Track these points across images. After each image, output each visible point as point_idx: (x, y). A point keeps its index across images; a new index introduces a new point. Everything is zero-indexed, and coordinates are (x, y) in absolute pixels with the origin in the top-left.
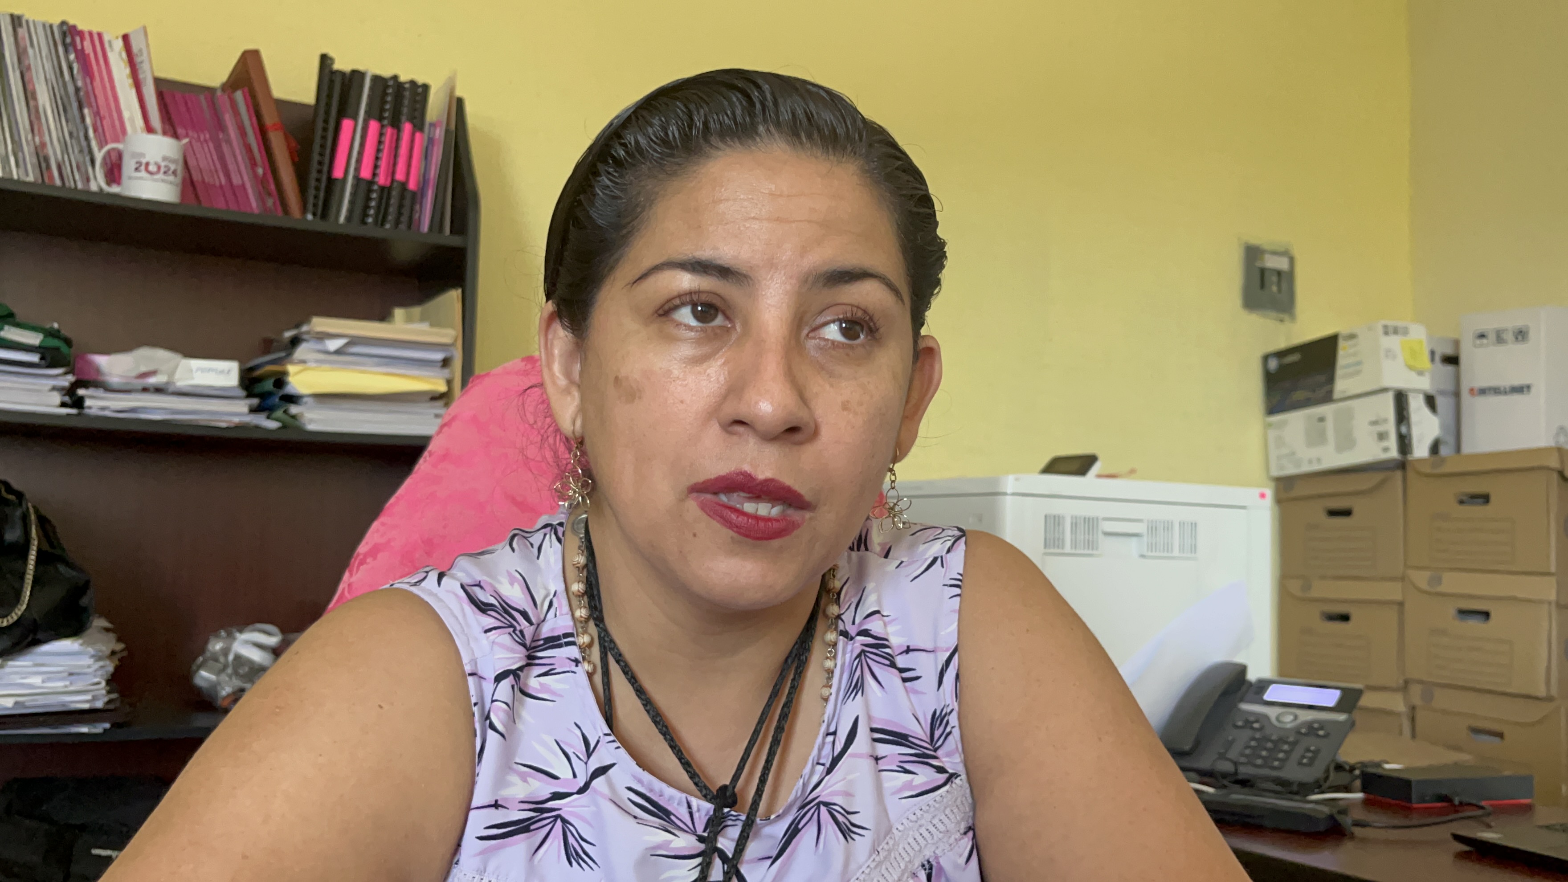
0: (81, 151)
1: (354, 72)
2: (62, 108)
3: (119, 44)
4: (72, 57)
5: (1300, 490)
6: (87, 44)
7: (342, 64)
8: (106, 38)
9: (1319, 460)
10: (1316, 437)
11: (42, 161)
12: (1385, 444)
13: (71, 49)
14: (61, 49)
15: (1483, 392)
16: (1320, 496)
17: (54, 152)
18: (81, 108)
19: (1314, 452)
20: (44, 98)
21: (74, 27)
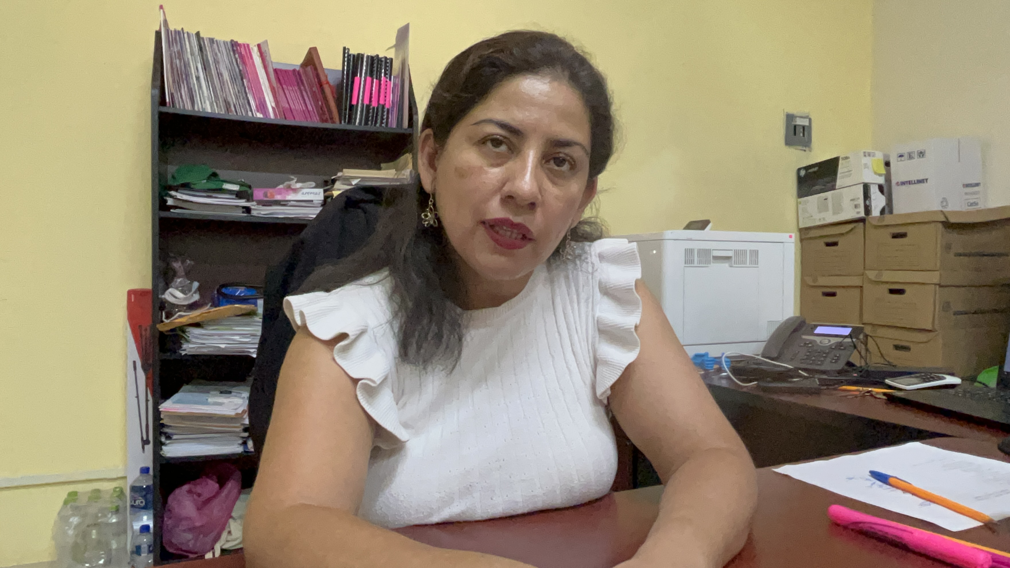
0: (243, 99)
1: (359, 54)
2: (233, 79)
3: (256, 49)
4: (237, 56)
5: (813, 234)
6: (243, 50)
7: (353, 52)
8: (251, 46)
9: (824, 219)
10: (823, 207)
11: (227, 104)
12: (858, 210)
13: (236, 52)
14: (232, 53)
15: (903, 183)
16: (821, 237)
17: (232, 99)
18: (242, 79)
19: (822, 215)
20: (226, 76)
21: (237, 42)
